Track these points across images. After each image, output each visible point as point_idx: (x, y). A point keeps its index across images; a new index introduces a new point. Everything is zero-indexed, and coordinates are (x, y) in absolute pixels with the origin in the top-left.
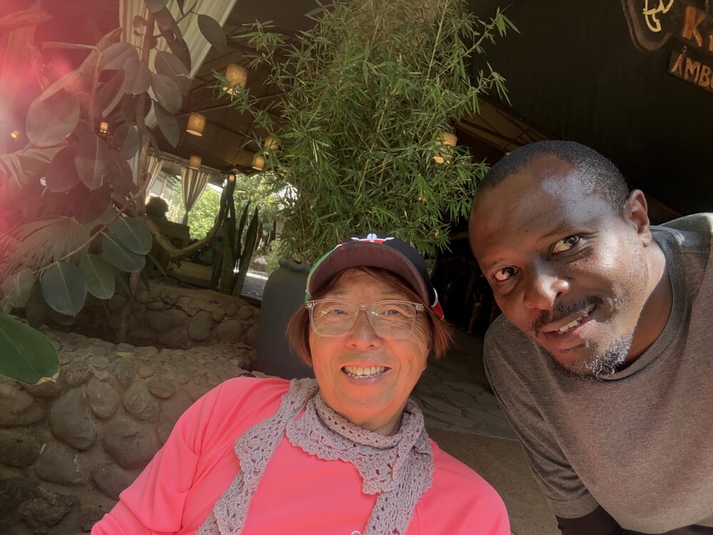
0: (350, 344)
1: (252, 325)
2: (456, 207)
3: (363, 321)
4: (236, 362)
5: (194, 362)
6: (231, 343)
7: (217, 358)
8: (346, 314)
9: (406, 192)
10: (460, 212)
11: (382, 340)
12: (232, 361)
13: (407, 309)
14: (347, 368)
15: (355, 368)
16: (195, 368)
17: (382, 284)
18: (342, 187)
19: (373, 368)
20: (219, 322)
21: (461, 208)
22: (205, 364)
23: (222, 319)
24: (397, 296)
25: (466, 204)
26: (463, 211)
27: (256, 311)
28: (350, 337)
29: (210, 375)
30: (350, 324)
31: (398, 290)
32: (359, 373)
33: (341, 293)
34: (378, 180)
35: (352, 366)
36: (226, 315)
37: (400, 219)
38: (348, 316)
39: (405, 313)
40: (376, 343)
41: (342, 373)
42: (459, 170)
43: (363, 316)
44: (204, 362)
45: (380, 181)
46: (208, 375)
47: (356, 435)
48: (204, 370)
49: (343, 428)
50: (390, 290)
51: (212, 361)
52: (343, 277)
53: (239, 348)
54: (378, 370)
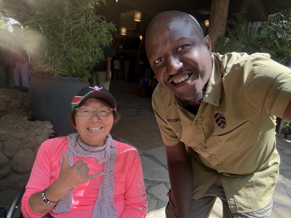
0: (91, 121)
1: (25, 101)
2: (104, 42)
3: (95, 114)
4: (25, 118)
5: (8, 123)
6: (18, 110)
7: (16, 119)
8: (89, 112)
9: (84, 40)
10: (106, 44)
11: (101, 119)
12: (24, 118)
13: (108, 110)
14: (90, 128)
15: (92, 128)
16: (11, 126)
17: (100, 103)
18: (56, 42)
19: (98, 128)
20: (10, 102)
21: (106, 42)
22: (14, 123)
23: (11, 101)
24: (105, 106)
25: (107, 40)
26: (107, 44)
27: (25, 94)
28: (92, 119)
29: (19, 127)
30: (91, 115)
31: (105, 104)
32: (94, 129)
33: (87, 105)
34: (70, 35)
35: (92, 127)
36: (12, 98)
37: (83, 51)
38: (90, 113)
39: (107, 111)
40: (99, 121)
41: (87, 130)
42: (103, 28)
43: (95, 112)
44: (13, 122)
45: (71, 35)
46: (18, 127)
47: (93, 149)
48: (15, 126)
49: (89, 148)
50: (103, 104)
51: (16, 121)
52: (87, 100)
53: (24, 111)
54: (100, 128)
